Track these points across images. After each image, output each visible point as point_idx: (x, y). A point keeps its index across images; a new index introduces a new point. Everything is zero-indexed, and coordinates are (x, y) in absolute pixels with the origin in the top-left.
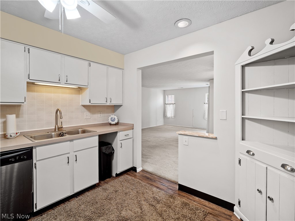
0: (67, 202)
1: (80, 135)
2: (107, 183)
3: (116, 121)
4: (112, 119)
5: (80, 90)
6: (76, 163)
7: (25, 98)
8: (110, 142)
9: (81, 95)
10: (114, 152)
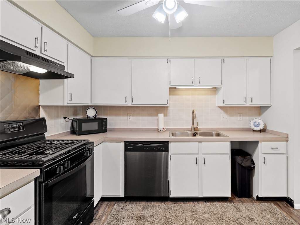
0: (197, 202)
1: (215, 137)
2: (243, 203)
3: (261, 127)
4: (256, 124)
5: (215, 91)
6: (205, 166)
7: (168, 101)
8: (250, 152)
9: (216, 96)
10: (254, 167)
